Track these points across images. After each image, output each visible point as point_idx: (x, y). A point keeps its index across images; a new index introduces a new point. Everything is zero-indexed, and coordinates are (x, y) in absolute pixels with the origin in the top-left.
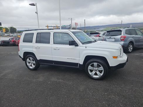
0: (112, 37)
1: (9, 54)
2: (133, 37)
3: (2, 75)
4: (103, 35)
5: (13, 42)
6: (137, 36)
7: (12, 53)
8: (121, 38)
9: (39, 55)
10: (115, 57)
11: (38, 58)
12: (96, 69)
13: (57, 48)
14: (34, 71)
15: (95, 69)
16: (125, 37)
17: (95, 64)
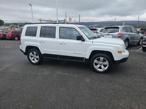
0: (110, 34)
1: (2, 48)
2: (129, 34)
3: (3, 69)
4: (100, 31)
5: (3, 35)
6: (132, 33)
7: (6, 47)
8: (118, 35)
9: (43, 49)
10: (120, 52)
11: (42, 53)
12: (102, 63)
13: (63, 42)
14: (37, 65)
15: (100, 63)
16: (122, 34)
17: (102, 58)
